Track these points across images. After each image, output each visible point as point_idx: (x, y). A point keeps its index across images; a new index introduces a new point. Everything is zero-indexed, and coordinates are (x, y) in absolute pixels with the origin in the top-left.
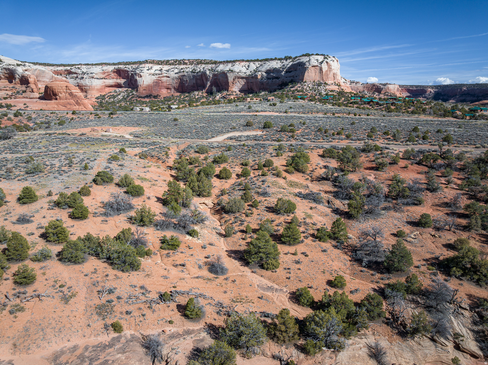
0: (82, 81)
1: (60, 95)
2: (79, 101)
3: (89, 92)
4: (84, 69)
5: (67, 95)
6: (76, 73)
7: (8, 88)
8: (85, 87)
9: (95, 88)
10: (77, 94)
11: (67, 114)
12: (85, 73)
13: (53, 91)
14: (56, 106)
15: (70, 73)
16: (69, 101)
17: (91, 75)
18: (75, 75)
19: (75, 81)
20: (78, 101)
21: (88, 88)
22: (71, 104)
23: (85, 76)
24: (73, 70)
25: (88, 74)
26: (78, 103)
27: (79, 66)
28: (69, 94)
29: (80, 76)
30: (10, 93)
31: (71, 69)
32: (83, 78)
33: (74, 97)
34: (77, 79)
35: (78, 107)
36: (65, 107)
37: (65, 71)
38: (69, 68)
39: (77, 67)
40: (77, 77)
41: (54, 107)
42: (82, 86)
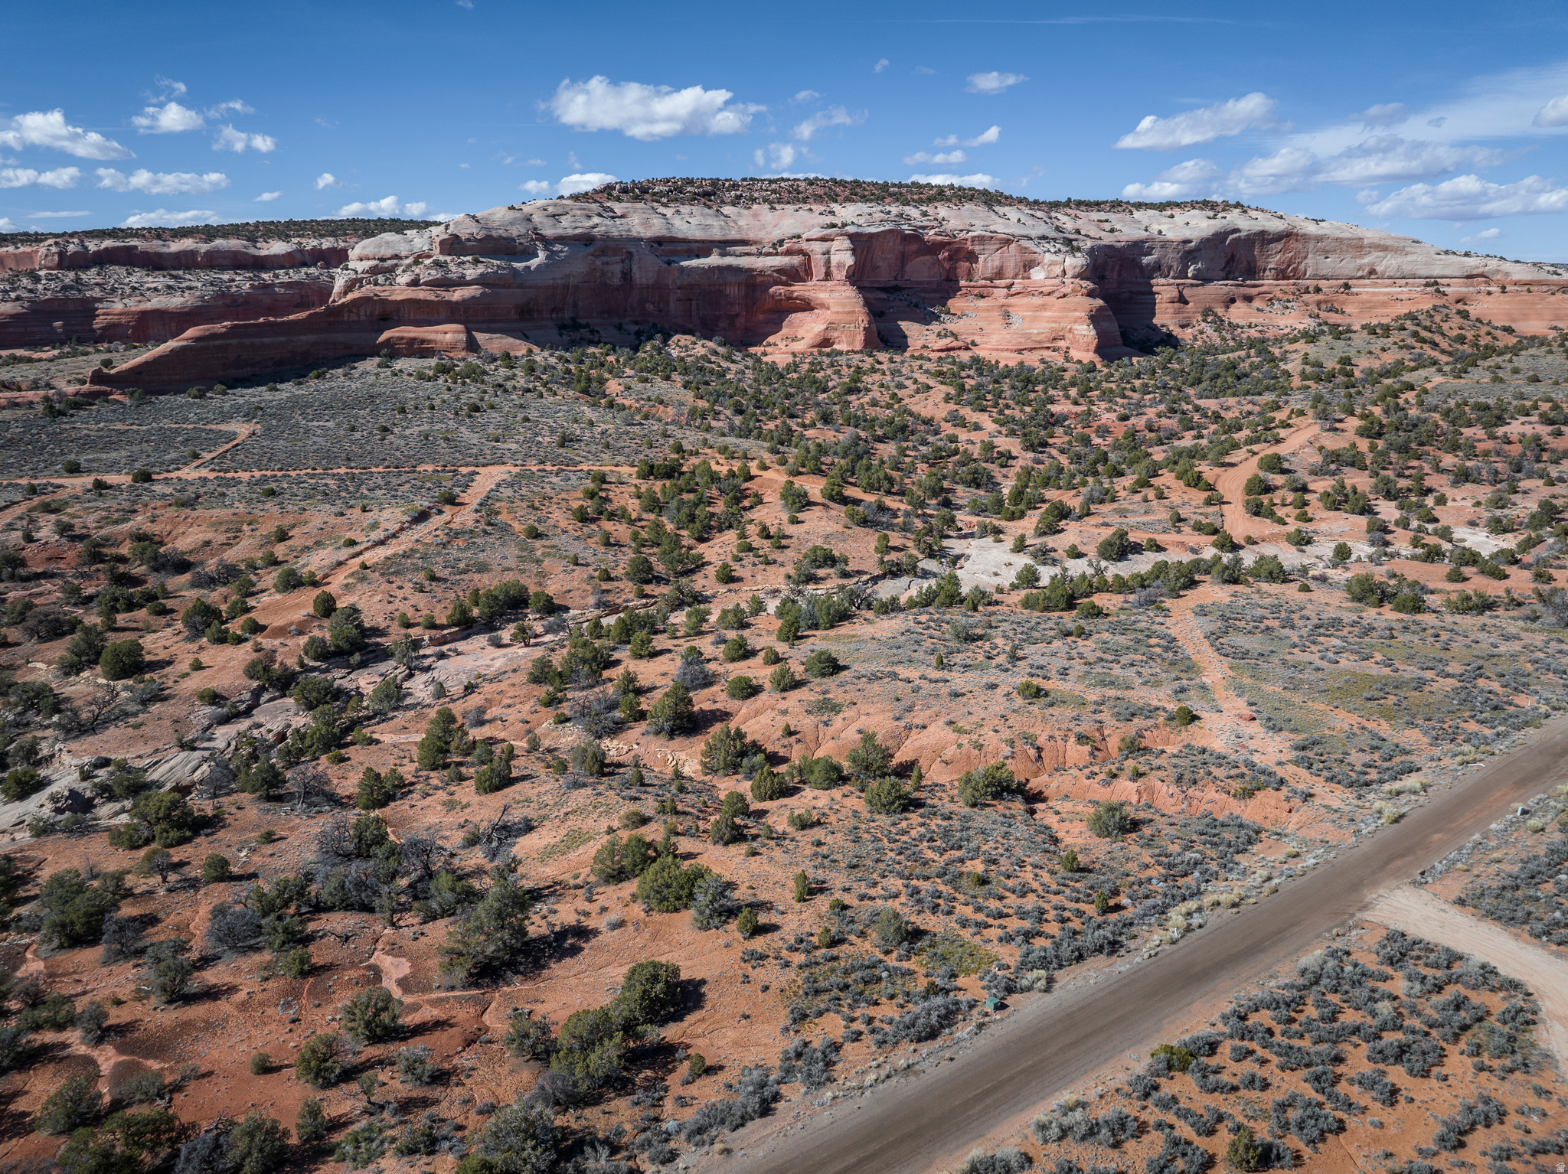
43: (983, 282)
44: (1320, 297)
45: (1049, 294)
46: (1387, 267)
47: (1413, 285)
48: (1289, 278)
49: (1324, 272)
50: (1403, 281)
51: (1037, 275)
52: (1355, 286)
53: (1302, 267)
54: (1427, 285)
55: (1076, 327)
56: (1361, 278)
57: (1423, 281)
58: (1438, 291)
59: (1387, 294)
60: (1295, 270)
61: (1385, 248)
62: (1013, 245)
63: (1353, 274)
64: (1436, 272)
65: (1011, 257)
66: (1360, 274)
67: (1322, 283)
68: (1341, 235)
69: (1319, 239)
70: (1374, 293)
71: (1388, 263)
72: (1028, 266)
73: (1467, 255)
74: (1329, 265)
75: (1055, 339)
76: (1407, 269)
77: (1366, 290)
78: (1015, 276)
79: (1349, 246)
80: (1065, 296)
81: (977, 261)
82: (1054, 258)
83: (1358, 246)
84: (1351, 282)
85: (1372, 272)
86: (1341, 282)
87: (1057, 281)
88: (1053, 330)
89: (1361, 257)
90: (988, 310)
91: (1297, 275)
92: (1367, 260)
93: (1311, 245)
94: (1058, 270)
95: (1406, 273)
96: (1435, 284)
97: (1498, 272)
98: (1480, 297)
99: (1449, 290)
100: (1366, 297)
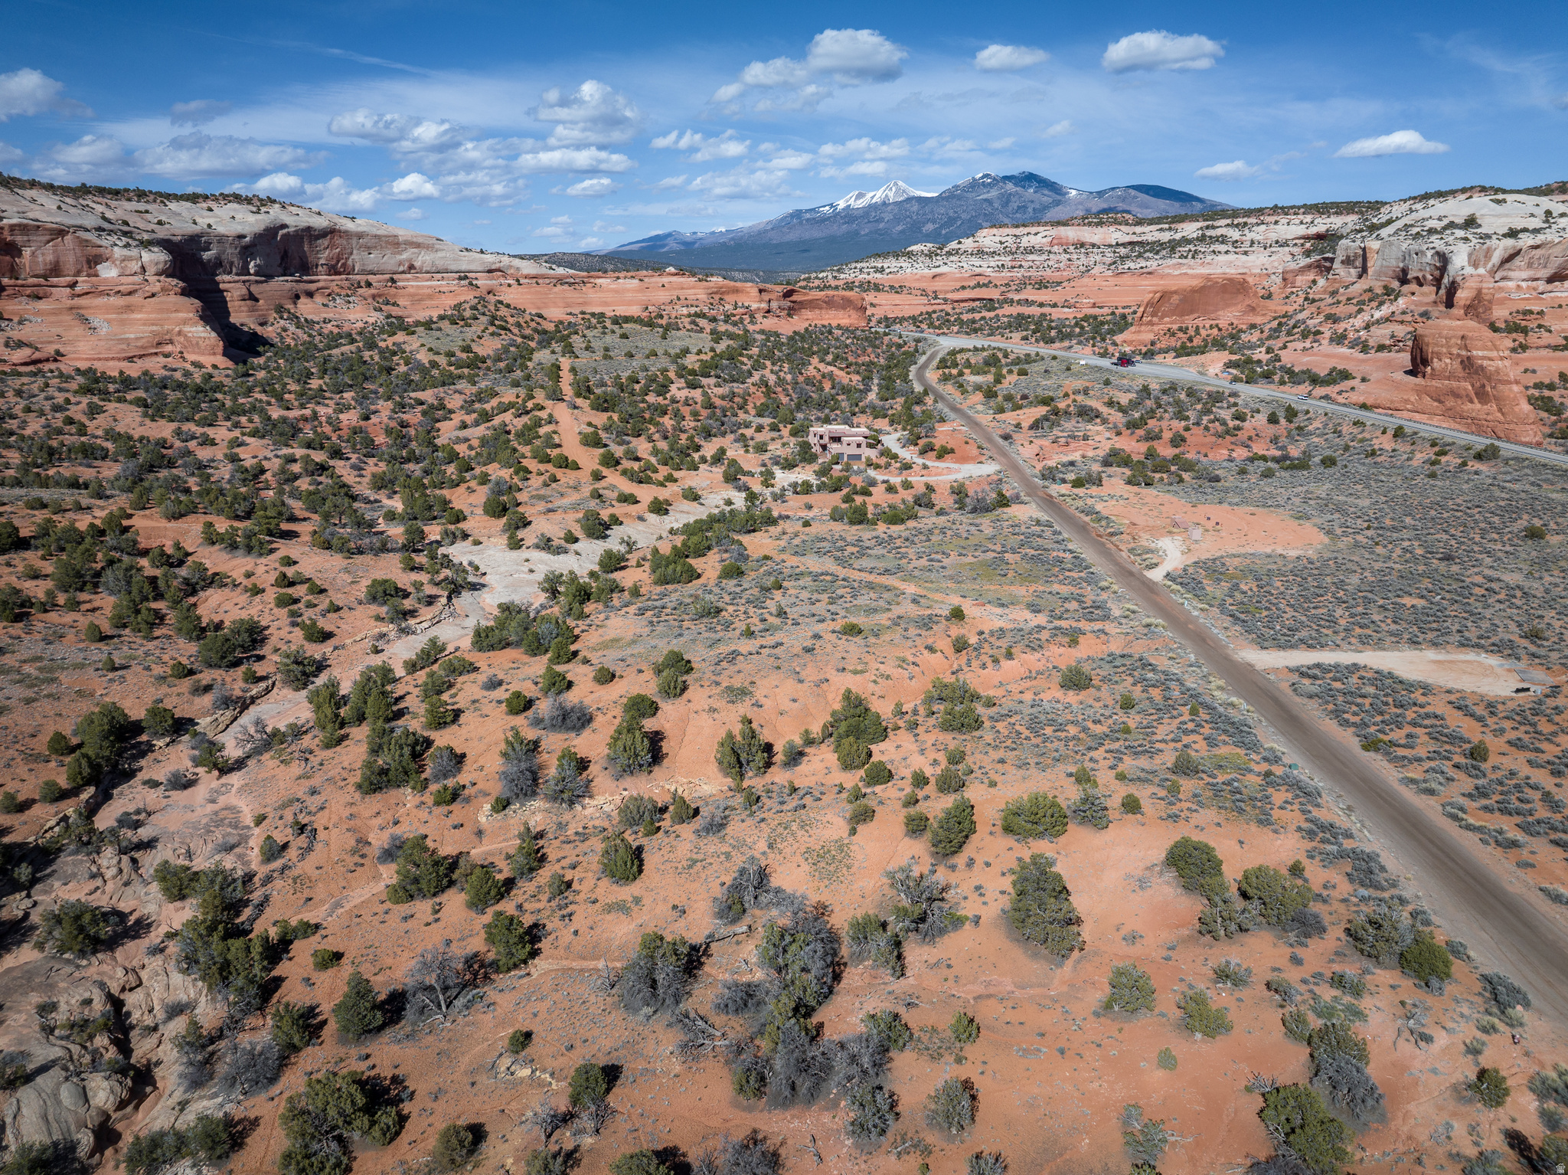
1: (1436, 363)
2: (1488, 388)
5: (1456, 364)
7: (1408, 318)
10: (1485, 363)
11: (1384, 432)
13: (1423, 350)
14: (1413, 398)
16: (1454, 384)
20: (1483, 386)
22: (1456, 395)
26: (1482, 395)
28: (1462, 362)
33: (1476, 372)
35: (1478, 406)
36: (1440, 402)
41: (1407, 401)
43: (32, 281)
44: (372, 291)
45: (130, 293)
46: (424, 262)
47: (449, 279)
48: (340, 274)
49: (370, 268)
50: (439, 276)
51: (108, 272)
52: (400, 280)
53: (350, 262)
54: (460, 279)
55: (187, 329)
56: (403, 272)
57: (456, 275)
58: (471, 284)
59: (430, 287)
60: (344, 265)
61: (418, 245)
62: (68, 238)
63: (396, 269)
64: (464, 267)
65: (68, 251)
66: (401, 269)
67: (371, 278)
68: (379, 233)
69: (360, 236)
70: (423, 287)
71: (423, 259)
72: (94, 261)
73: (482, 252)
74: (374, 260)
75: (159, 344)
76: (440, 264)
77: (409, 283)
78: (78, 273)
79: (387, 242)
80: (153, 295)
81: (19, 254)
82: (125, 252)
83: (394, 243)
84: (395, 277)
85: (411, 267)
86: (388, 276)
87: (136, 279)
88: (155, 334)
89: (400, 253)
90: (55, 313)
91: (347, 270)
92: (405, 256)
93: (354, 241)
94: (135, 266)
95: (440, 267)
96: (466, 277)
97: (510, 267)
98: (503, 288)
99: (479, 283)
100: (412, 290)
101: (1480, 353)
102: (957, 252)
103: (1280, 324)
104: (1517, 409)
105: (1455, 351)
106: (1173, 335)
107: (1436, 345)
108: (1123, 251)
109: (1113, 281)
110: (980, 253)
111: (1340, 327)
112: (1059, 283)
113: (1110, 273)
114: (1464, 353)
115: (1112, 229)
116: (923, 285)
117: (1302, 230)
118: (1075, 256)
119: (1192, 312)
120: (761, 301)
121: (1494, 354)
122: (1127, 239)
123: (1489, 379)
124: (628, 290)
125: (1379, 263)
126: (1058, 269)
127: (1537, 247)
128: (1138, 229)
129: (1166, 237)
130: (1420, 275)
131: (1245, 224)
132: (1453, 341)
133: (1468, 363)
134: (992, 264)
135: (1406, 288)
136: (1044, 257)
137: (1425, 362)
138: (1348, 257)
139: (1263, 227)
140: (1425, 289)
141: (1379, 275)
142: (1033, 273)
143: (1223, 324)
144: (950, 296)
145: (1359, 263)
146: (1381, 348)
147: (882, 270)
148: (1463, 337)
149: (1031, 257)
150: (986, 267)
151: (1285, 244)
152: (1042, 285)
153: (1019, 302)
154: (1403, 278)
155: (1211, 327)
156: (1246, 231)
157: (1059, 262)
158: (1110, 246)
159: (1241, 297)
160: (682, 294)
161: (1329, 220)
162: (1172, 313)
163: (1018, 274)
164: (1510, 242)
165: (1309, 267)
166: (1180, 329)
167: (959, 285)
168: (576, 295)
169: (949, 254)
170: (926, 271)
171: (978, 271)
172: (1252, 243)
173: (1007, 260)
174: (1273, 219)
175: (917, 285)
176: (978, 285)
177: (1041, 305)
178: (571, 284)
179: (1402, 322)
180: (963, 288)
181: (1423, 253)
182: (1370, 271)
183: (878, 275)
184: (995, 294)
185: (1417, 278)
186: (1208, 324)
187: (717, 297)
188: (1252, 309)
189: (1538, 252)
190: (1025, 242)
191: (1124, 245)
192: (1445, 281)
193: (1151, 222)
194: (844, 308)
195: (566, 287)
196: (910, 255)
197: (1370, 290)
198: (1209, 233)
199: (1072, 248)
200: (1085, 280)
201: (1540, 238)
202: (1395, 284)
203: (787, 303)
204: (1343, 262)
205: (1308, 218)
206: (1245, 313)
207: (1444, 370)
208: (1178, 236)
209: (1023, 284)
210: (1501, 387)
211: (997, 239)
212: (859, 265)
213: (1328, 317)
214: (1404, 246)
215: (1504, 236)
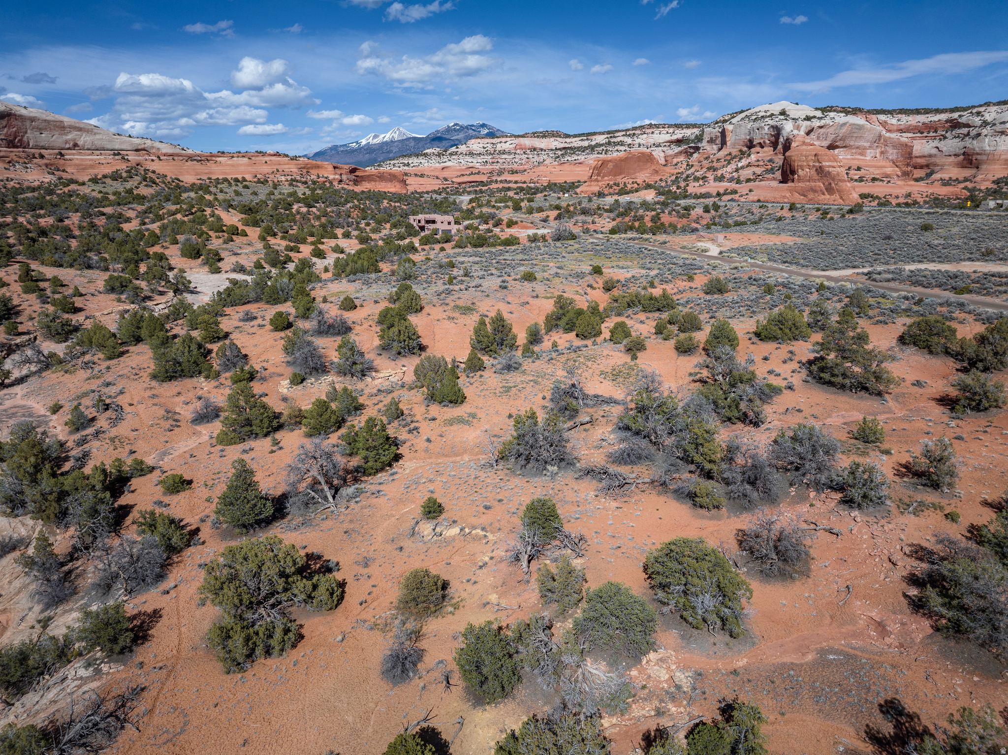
0: (975, 142)
1: (800, 172)
2: (833, 185)
3: (984, 167)
4: (991, 114)
5: (813, 172)
6: (967, 126)
7: (761, 163)
8: (979, 157)
9: (1003, 157)
10: (831, 169)
11: (782, 209)
12: (988, 124)
13: (790, 165)
15: (955, 125)
16: (813, 184)
17: (999, 128)
18: (965, 130)
19: (962, 144)
20: (830, 184)
21: (984, 157)
22: (814, 190)
23: (984, 132)
24: (963, 120)
25: (994, 124)
26: (830, 190)
27: (982, 109)
28: (816, 170)
29: (974, 132)
30: (758, 171)
31: (960, 116)
32: (979, 135)
33: (825, 176)
34: (967, 138)
35: (828, 196)
36: (805, 196)
37: (947, 121)
38: (955, 115)
39: (974, 111)
40: (968, 134)
41: (784, 197)
42: (974, 154)
44: (45, 161)
46: (85, 142)
47: (105, 155)
48: (17, 147)
49: (42, 144)
50: (98, 152)
52: (67, 154)
53: (25, 139)
54: (115, 155)
56: (69, 149)
57: (111, 152)
58: (123, 158)
59: (92, 160)
60: (20, 141)
61: (80, 129)
63: (63, 146)
64: (117, 147)
66: (67, 146)
67: (43, 151)
68: (47, 118)
69: (33, 119)
70: (86, 160)
71: (84, 140)
73: (130, 136)
74: (45, 138)
76: (99, 144)
77: (74, 157)
79: (55, 126)
83: (62, 127)
84: (63, 152)
85: (76, 145)
86: (57, 151)
89: (66, 134)
91: (24, 145)
92: (69, 137)
93: (28, 123)
95: (98, 146)
96: (119, 154)
97: (153, 147)
98: (148, 162)
99: (130, 158)
100: (77, 162)
101: (827, 164)
102: (456, 153)
103: (677, 178)
104: (851, 196)
105: (811, 164)
106: (611, 187)
107: (800, 161)
108: (560, 153)
109: (558, 168)
110: (471, 154)
111: (719, 173)
112: (525, 170)
113: (556, 163)
114: (817, 164)
115: (552, 139)
116: (436, 174)
117: (668, 137)
118: (531, 156)
119: (620, 174)
120: (336, 174)
121: (835, 164)
122: (562, 146)
123: (833, 180)
124: (241, 165)
125: (733, 138)
126: (521, 164)
127: (821, 127)
128: (568, 140)
129: (586, 144)
130: (762, 141)
131: (634, 134)
132: (810, 158)
133: (820, 171)
134: (480, 161)
135: (753, 150)
136: (512, 156)
137: (793, 172)
138: (711, 138)
139: (645, 136)
140: (766, 149)
141: (734, 145)
142: (505, 166)
143: (639, 181)
144: (454, 180)
145: (719, 141)
146: (748, 180)
147: (408, 165)
148: (816, 155)
149: (504, 156)
150: (476, 162)
151: (659, 145)
152: (513, 172)
153: (501, 181)
154: (750, 145)
155: (633, 183)
156: (635, 138)
157: (521, 159)
158: (552, 150)
159: (649, 164)
160: (280, 168)
161: (683, 132)
162: (609, 174)
163: (497, 167)
164: (808, 123)
165: (681, 153)
166: (615, 184)
167: (459, 174)
168: (203, 167)
169: (451, 154)
170: (438, 165)
171: (471, 165)
172: (640, 145)
173: (489, 158)
174: (650, 131)
175: (432, 174)
176: (472, 173)
177: (516, 182)
178: (198, 161)
179: (758, 166)
180: (463, 175)
181: (762, 128)
182: (728, 144)
183: (406, 168)
184: (484, 179)
185: (760, 143)
186: (631, 181)
187: (305, 171)
188: (656, 172)
189: (822, 130)
190: (499, 147)
191: (560, 149)
192: (781, 140)
193: (575, 136)
194: (391, 181)
195: (195, 162)
196: (426, 155)
197: (730, 154)
198: (612, 140)
199: (528, 152)
200: (541, 168)
201: (823, 122)
202: (745, 149)
203: (352, 177)
204: (708, 142)
205: (671, 130)
206: (652, 174)
207: (806, 176)
208: (593, 143)
209: (501, 172)
210: (840, 184)
211: (481, 145)
212: (392, 162)
213: (709, 169)
214: (749, 126)
215: (805, 119)
